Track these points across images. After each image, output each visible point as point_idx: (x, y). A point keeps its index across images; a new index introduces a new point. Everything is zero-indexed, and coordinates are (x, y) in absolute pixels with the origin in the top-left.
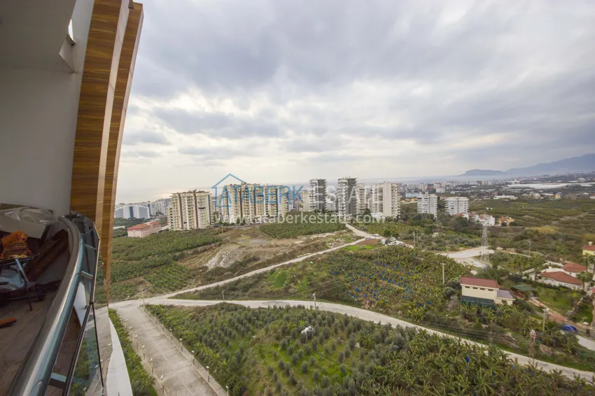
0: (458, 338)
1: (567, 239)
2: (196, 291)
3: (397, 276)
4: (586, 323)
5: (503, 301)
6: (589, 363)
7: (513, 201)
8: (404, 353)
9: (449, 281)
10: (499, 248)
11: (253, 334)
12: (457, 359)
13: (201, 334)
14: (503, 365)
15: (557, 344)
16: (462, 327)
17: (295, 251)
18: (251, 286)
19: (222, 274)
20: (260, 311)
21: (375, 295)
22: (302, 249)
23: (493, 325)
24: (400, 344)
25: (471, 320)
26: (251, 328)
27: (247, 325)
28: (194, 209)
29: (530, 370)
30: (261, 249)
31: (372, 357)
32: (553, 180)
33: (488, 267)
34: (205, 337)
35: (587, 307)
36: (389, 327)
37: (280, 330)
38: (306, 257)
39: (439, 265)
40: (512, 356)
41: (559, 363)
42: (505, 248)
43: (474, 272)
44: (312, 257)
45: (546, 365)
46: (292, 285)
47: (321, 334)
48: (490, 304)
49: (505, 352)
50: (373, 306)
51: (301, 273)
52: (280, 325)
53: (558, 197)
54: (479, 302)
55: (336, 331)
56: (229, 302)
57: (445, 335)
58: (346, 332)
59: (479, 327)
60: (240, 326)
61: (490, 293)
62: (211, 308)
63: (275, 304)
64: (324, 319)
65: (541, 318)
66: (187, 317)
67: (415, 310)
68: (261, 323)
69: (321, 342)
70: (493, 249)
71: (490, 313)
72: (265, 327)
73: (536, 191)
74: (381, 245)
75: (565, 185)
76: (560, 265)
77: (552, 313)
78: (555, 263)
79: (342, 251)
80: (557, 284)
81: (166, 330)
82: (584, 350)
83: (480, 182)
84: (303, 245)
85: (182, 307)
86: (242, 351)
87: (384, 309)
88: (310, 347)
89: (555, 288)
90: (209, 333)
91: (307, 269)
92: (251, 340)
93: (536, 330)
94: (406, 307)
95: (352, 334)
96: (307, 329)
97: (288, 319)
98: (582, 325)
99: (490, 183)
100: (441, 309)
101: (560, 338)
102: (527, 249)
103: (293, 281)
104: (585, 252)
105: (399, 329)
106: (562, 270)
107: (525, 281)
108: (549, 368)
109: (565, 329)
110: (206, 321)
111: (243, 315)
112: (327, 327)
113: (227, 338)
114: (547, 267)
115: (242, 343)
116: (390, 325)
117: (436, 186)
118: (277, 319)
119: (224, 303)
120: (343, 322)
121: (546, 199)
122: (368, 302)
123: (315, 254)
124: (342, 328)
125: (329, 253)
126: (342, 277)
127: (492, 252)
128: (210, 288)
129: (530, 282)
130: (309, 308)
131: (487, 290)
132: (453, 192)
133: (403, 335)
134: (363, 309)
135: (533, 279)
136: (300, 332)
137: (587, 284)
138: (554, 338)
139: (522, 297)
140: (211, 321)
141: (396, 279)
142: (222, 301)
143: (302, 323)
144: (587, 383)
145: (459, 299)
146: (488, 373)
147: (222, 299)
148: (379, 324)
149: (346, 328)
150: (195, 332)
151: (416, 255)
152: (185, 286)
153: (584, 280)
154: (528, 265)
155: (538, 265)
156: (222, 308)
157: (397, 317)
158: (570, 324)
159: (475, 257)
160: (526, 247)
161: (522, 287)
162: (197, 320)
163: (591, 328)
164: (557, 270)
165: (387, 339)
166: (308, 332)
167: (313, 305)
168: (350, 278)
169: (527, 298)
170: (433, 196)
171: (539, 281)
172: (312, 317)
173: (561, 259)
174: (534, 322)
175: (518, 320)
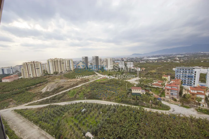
0: (131, 106)
1: (159, 74)
2: (38, 102)
3: (113, 89)
4: (163, 97)
5: (143, 93)
6: (164, 108)
7: (145, 63)
8: (116, 113)
9: (128, 89)
10: (142, 78)
11: (63, 115)
12: (131, 112)
13: (41, 118)
14: (143, 112)
15: (156, 104)
16: (132, 102)
17: (78, 83)
18: (61, 97)
19: (49, 94)
20: (65, 106)
21: (106, 96)
22: (80, 82)
23: (140, 100)
24: (115, 110)
25: (134, 100)
26: (62, 112)
27: (61, 112)
28: (34, 69)
29: (150, 112)
30: (65, 83)
31: (106, 116)
32: (155, 57)
33: (139, 83)
34: (43, 118)
35: (163, 93)
36: (111, 105)
37: (74, 112)
38: (82, 85)
39: (125, 84)
40: (145, 109)
41: (157, 109)
42: (143, 77)
43: (135, 85)
44: (84, 85)
45: (154, 110)
46: (77, 95)
47: (89, 111)
48: (139, 94)
49: (144, 108)
50: (106, 99)
51: (80, 90)
52: (74, 110)
53: (156, 62)
54: (136, 94)
55: (94, 109)
56: (52, 104)
57: (127, 105)
58: (97, 109)
59: (137, 101)
60: (58, 112)
61: (140, 91)
62: (45, 108)
63: (71, 103)
64: (89, 106)
65: (153, 97)
66: (34, 112)
67: (119, 99)
68: (66, 110)
69: (89, 113)
70: (140, 78)
71: (139, 97)
72: (68, 112)
73: (151, 60)
74: (108, 79)
75: (158, 58)
76: (157, 81)
77: (155, 95)
78: (156, 81)
79: (95, 82)
80: (156, 87)
81: (25, 118)
82: (163, 105)
83: (136, 57)
84: (81, 81)
85: (32, 109)
86: (59, 122)
87: (109, 100)
88: (85, 116)
89: (156, 88)
90: (45, 117)
91: (82, 89)
92: (63, 117)
93: (151, 100)
94: (116, 98)
95: (99, 109)
96: (83, 110)
97: (76, 107)
98: (162, 98)
99: (139, 58)
100: (126, 98)
101: (157, 102)
102: (149, 77)
103: (77, 94)
104: (163, 77)
105: (114, 106)
106: (157, 83)
107: (148, 87)
108: (154, 111)
109: (158, 99)
110: (43, 113)
111: (59, 108)
112: (91, 108)
113: (52, 118)
114: (154, 82)
115: (59, 118)
116: (111, 104)
117: (124, 59)
118: (72, 108)
119: (51, 105)
120: (96, 106)
121: (153, 62)
122: (104, 98)
123: (85, 83)
124: (96, 108)
125: (90, 83)
126: (95, 91)
127: (140, 79)
128: (44, 100)
129: (149, 87)
130: (84, 103)
131: (139, 90)
132: (129, 61)
133: (115, 107)
134: (103, 100)
135: (150, 86)
136: (81, 111)
137: (163, 86)
138: (156, 102)
139: (147, 91)
140: (45, 112)
141: (113, 90)
142: (49, 104)
143: (82, 108)
144: (164, 114)
145: (131, 94)
146: (139, 115)
147: (49, 103)
148: (108, 105)
149: (97, 108)
150: (39, 118)
151: (119, 81)
152: (32, 100)
153: (163, 85)
154: (149, 82)
155: (152, 82)
156: (50, 107)
157: (113, 102)
158: (159, 98)
159: (135, 81)
160: (148, 77)
161: (147, 88)
162: (39, 113)
163: (165, 98)
164: (156, 83)
165: (110, 109)
166: (84, 111)
167: (85, 101)
168: (98, 91)
169: (149, 91)
170: (123, 62)
171: (152, 86)
172: (85, 106)
173: (157, 80)
174: (151, 98)
175: (147, 98)
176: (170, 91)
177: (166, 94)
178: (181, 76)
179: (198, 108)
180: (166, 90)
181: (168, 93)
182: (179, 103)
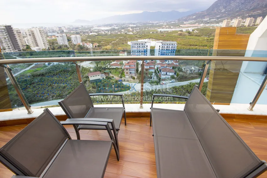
3: (61, 80)
5: (103, 78)
21: (53, 92)
32: (107, 26)
33: (95, 66)
35: (123, 73)
43: (92, 70)
48: (99, 80)
50: (54, 97)
54: (96, 81)
61: (99, 77)
65: (114, 80)
74: (46, 66)
77: (116, 78)
80: (115, 67)
87: (60, 97)
89: (115, 69)
98: (123, 79)
106: (116, 62)
107: (107, 69)
109: (120, 81)
114: (112, 62)
117: (63, 28)
121: (106, 34)
122: (51, 97)
126: (30, 90)
131: (97, 76)
134: (49, 101)
135: (109, 67)
139: (107, 74)
145: (89, 82)
151: (67, 67)
153: (121, 64)
154: (107, 62)
158: (120, 79)
159: (90, 63)
161: (107, 71)
163: (125, 79)
168: (35, 89)
169: (109, 74)
170: (64, 35)
171: (111, 67)
174: (112, 82)
175: (108, 83)
176: (129, 70)
177: (125, 74)
178: (136, 51)
179: (150, 81)
180: (126, 69)
181: (127, 73)
182: (137, 80)
